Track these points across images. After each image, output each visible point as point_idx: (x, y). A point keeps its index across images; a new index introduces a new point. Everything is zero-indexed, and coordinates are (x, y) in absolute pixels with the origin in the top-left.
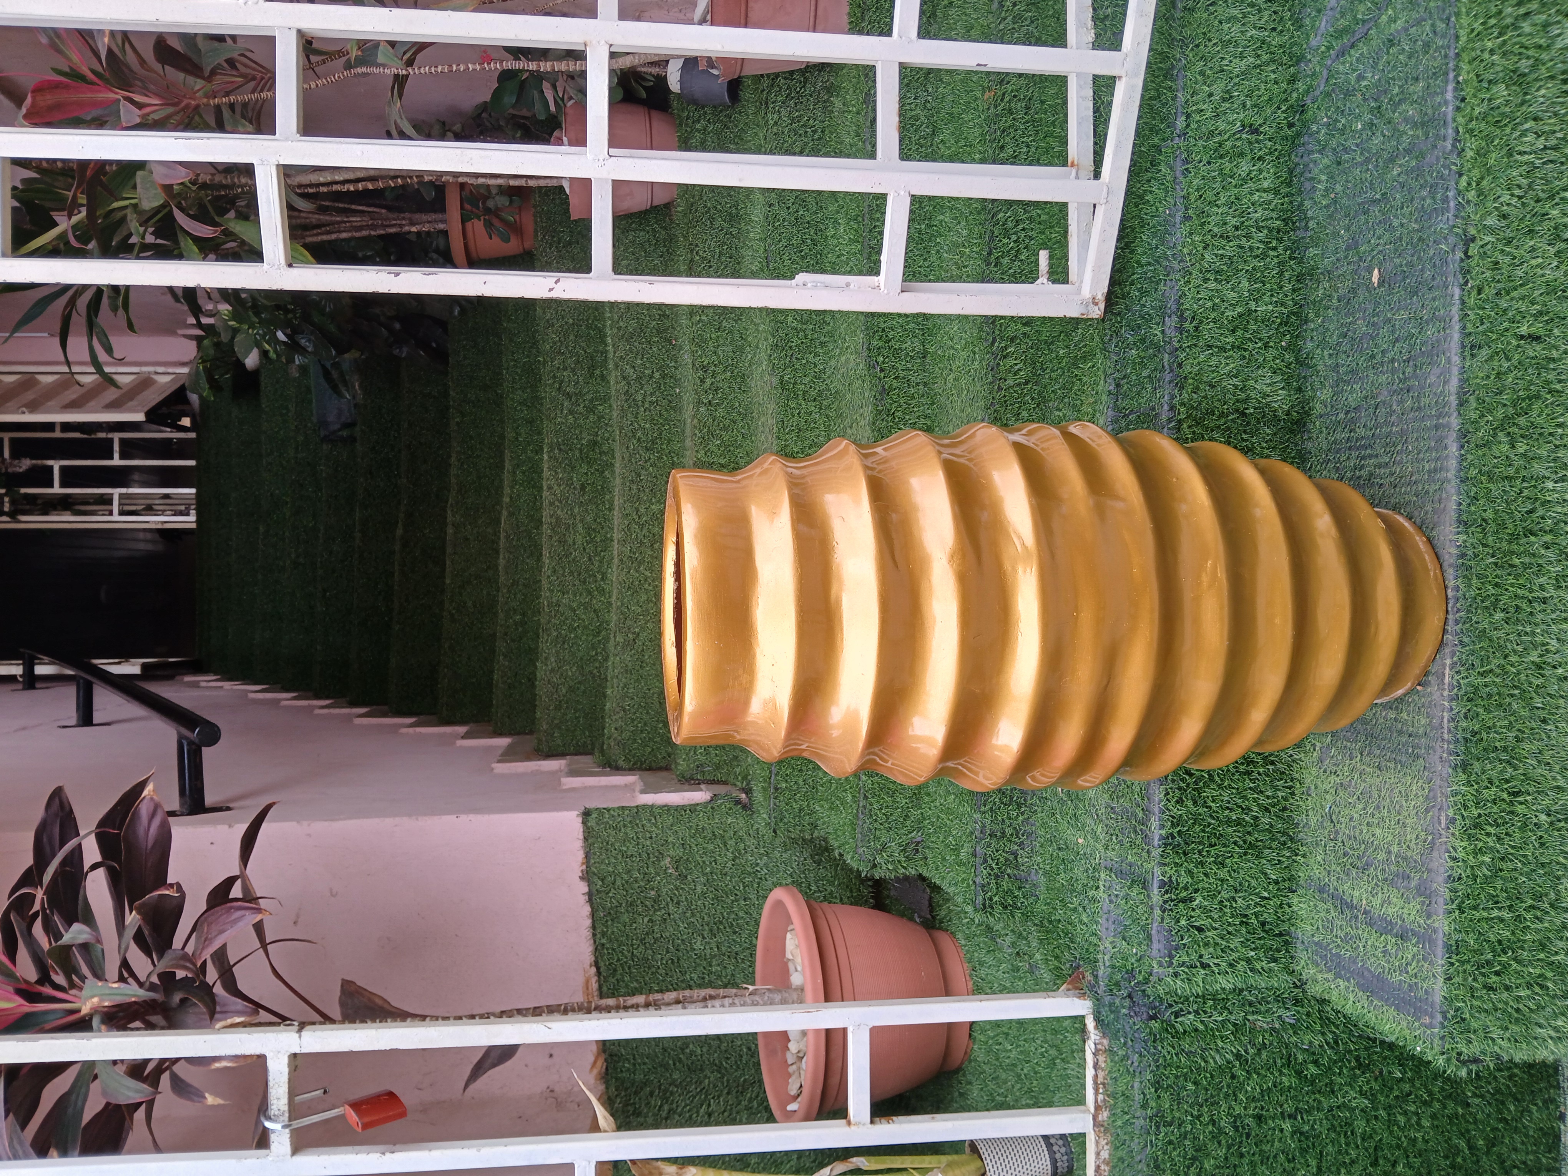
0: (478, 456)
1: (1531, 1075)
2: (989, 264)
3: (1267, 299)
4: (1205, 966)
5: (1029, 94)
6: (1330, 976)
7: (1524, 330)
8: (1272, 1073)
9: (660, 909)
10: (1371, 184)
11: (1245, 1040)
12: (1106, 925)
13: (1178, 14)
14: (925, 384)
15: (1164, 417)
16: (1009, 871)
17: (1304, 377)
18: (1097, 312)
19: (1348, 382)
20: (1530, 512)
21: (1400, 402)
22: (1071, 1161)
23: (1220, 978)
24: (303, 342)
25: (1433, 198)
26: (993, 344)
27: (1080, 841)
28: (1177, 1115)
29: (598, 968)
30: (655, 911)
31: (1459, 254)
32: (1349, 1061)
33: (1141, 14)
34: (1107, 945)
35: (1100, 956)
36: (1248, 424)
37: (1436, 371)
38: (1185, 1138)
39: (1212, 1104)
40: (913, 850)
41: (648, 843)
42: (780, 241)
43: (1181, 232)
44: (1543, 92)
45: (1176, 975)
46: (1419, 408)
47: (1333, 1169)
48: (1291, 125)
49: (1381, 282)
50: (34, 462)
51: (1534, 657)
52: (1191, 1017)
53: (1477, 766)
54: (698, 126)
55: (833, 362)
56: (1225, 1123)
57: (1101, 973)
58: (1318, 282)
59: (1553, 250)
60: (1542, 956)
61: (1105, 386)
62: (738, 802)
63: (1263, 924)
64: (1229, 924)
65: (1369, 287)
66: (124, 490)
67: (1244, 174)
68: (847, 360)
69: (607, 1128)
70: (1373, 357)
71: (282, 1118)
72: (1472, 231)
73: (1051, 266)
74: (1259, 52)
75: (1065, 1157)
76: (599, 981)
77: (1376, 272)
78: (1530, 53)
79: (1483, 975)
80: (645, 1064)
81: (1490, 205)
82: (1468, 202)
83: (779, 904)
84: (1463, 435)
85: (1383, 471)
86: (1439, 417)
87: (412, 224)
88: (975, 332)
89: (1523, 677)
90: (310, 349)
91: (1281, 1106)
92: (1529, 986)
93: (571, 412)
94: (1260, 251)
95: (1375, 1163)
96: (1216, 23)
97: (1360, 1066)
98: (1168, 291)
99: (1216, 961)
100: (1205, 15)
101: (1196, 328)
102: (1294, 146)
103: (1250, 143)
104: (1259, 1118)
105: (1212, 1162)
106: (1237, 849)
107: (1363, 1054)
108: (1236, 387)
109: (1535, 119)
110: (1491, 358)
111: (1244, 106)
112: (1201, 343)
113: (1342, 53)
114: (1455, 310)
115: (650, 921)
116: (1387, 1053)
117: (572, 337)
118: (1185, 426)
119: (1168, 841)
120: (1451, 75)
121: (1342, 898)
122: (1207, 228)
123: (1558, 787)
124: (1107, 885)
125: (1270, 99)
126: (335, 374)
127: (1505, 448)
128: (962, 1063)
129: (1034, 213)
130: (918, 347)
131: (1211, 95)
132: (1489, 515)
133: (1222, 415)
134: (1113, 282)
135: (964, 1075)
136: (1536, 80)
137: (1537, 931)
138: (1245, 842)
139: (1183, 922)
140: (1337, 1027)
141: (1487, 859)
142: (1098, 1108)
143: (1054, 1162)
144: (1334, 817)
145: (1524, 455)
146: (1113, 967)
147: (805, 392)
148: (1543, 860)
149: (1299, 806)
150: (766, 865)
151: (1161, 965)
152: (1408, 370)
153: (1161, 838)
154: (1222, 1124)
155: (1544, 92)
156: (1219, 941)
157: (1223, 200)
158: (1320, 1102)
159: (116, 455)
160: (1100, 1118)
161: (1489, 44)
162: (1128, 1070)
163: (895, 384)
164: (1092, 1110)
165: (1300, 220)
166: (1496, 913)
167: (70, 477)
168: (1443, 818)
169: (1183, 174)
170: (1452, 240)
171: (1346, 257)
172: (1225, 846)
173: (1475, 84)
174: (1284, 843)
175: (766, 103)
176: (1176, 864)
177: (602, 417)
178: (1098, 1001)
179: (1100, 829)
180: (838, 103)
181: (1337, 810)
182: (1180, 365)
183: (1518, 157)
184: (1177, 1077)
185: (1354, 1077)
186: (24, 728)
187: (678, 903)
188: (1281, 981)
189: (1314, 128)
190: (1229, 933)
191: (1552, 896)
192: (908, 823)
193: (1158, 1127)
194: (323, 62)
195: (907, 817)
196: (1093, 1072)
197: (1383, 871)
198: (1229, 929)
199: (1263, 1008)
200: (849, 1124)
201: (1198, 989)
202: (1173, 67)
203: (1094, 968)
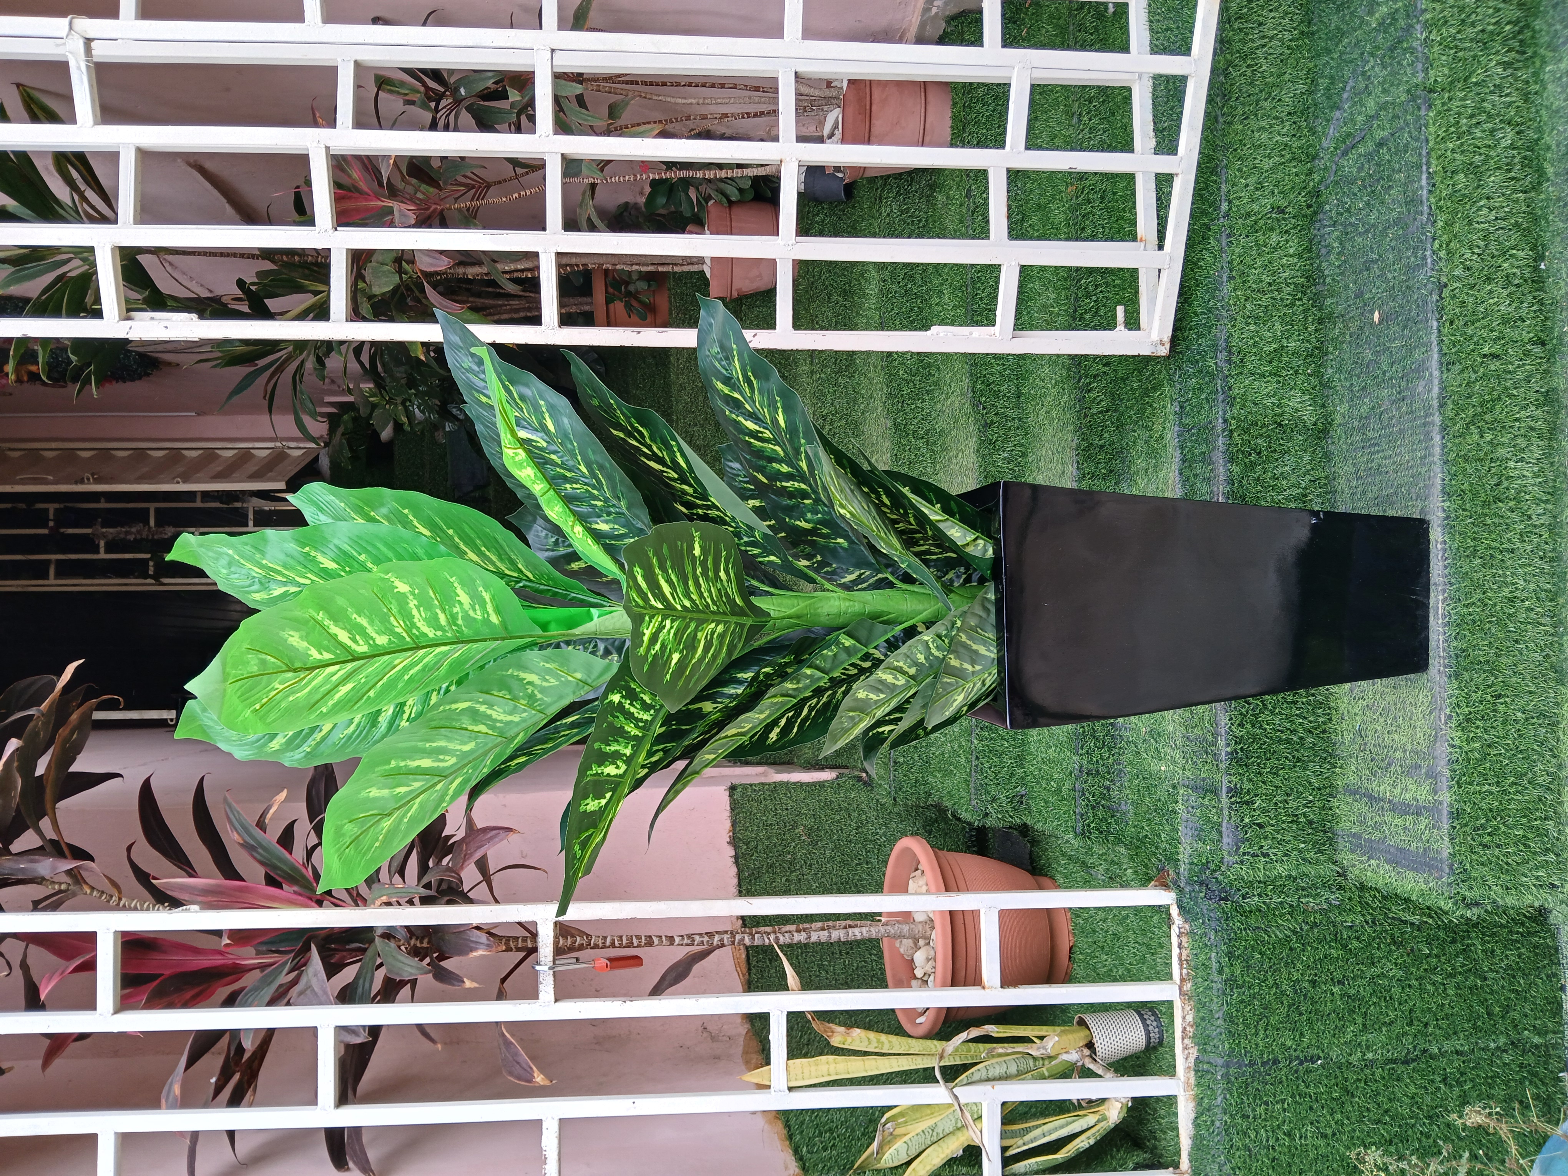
1: (1537, 955)
3: (1295, 337)
4: (1266, 855)
5: (1103, 187)
6: (1364, 858)
7: (1486, 350)
8: (1322, 946)
9: (795, 871)
10: (1371, 248)
11: (1300, 919)
12: (1185, 831)
13: (1220, 126)
14: (1020, 419)
15: (1219, 429)
16: (1103, 802)
17: (1327, 396)
18: (1164, 351)
19: (1359, 398)
20: (1497, 485)
21: (1399, 409)
22: (1161, 1033)
23: (1278, 865)
24: (455, 411)
25: (1416, 257)
26: (1079, 381)
27: (1162, 768)
28: (1247, 979)
30: (792, 872)
31: (1435, 297)
32: (1385, 938)
33: (1191, 127)
34: (1187, 846)
36: (1284, 432)
37: (1422, 383)
38: (1254, 998)
39: (1275, 971)
40: (1018, 801)
41: (785, 813)
42: (892, 309)
43: (1227, 289)
44: (1492, 178)
45: (1243, 862)
46: (1412, 411)
47: (1377, 1027)
48: (1309, 207)
49: (1381, 321)
50: (178, 529)
51: (1506, 592)
52: (1256, 899)
53: (1466, 675)
54: (817, 219)
55: (939, 406)
56: (1286, 986)
57: (1182, 869)
58: (1335, 323)
59: (1505, 293)
60: (1524, 820)
61: (1172, 408)
62: (860, 779)
63: (1311, 822)
64: (1283, 822)
65: (1372, 324)
67: (1274, 244)
68: (953, 403)
69: (794, 988)
72: (1444, 279)
73: (1126, 318)
74: (1283, 153)
75: (1157, 1030)
77: (1376, 314)
78: (1482, 151)
79: (1479, 835)
81: (1457, 261)
82: (1440, 259)
83: (905, 850)
84: (1444, 428)
86: (1426, 417)
88: (1064, 373)
89: (1498, 608)
90: (460, 416)
91: (1331, 973)
92: (1515, 844)
94: (1289, 301)
95: (1410, 1024)
96: (1249, 132)
97: (1395, 943)
98: (1220, 333)
99: (1274, 851)
100: (1241, 127)
101: (1242, 361)
102: (1312, 222)
103: (1278, 220)
104: (1313, 983)
105: (1277, 1018)
106: (1287, 763)
107: (1396, 932)
108: (1274, 404)
109: (1488, 198)
110: (1462, 371)
111: (1273, 193)
112: (1246, 371)
113: (1345, 153)
114: (1434, 338)
116: (1416, 933)
118: (1236, 434)
119: (1232, 756)
120: (1424, 168)
121: (1371, 796)
122: (1247, 285)
123: (1531, 692)
124: (1185, 798)
125: (1293, 188)
127: (1476, 437)
130: (1013, 389)
131: (1247, 186)
132: (1466, 486)
133: (1265, 426)
134: (1176, 329)
136: (1487, 170)
137: (1520, 802)
138: (1294, 757)
139: (1247, 820)
140: (1374, 909)
141: (1477, 745)
142: (1182, 980)
143: (1148, 1033)
144: (1363, 733)
145: (1491, 442)
146: (1191, 863)
147: (914, 432)
148: (1522, 748)
149: (1335, 728)
150: (885, 834)
151: (1230, 855)
152: (1403, 384)
153: (1227, 753)
154: (1284, 987)
155: (1494, 179)
156: (1276, 835)
157: (1259, 264)
158: (1362, 971)
159: (250, 523)
160: (1185, 988)
161: (1451, 145)
162: (1206, 945)
163: (995, 419)
164: (1178, 982)
165: (1319, 277)
166: (1486, 788)
168: (1442, 717)
169: (1228, 245)
170: (1430, 286)
171: (1355, 304)
172: (1279, 760)
173: (1442, 174)
174: (1325, 759)
175: (880, 199)
176: (1240, 774)
178: (1180, 890)
179: (1178, 756)
180: (941, 198)
181: (1365, 727)
182: (1230, 388)
183: (1476, 226)
184: (1246, 948)
185: (1390, 952)
187: (810, 865)
188: (1327, 870)
189: (1327, 207)
190: (1283, 829)
191: (1530, 775)
192: (1014, 780)
193: (1232, 990)
194: (527, 173)
195: (1012, 775)
196: (1178, 951)
197: (1401, 766)
198: (1284, 826)
199: (1314, 892)
200: (984, 988)
201: (1261, 875)
202: (1217, 166)
203: (1176, 867)
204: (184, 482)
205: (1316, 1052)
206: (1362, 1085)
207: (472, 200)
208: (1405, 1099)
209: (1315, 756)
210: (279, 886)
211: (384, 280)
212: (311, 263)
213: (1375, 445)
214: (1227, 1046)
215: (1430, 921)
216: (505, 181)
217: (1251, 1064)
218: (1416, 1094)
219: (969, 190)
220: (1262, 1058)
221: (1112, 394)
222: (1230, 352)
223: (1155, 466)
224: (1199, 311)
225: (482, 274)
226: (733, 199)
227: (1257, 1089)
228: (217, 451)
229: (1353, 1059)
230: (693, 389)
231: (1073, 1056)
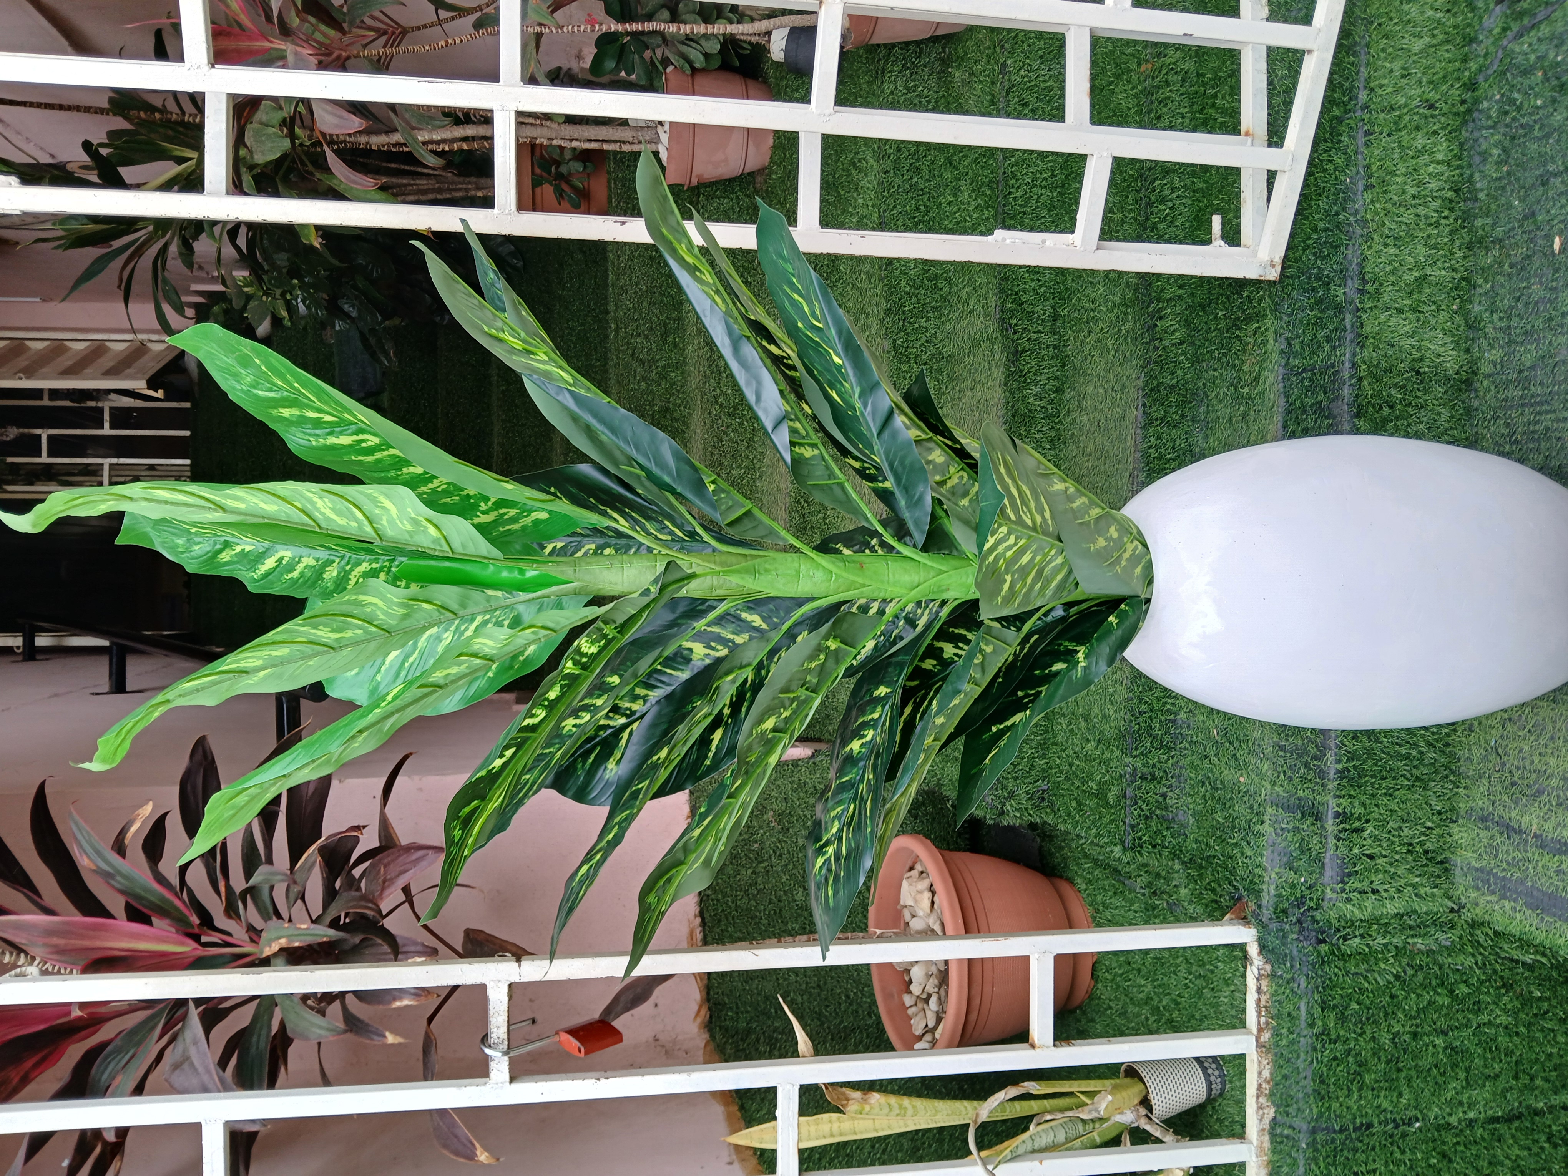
0: (523, 425)
2: (1145, 229)
3: (1439, 264)
4: (1375, 892)
5: (1185, 67)
6: (1493, 898)
8: (1428, 993)
9: (763, 861)
11: (1404, 961)
12: (1271, 857)
14: (1055, 347)
15: (1346, 374)
16: (1158, 812)
17: (1473, 339)
18: (1273, 274)
19: (1521, 343)
22: (1223, 1083)
23: (1386, 903)
24: (346, 307)
26: (1149, 305)
27: (1242, 779)
28: (1342, 1033)
29: (703, 919)
30: (759, 863)
32: (1495, 981)
34: (1273, 876)
35: (1264, 887)
36: (1422, 382)
38: (1349, 1054)
39: (1373, 1023)
40: (1039, 798)
42: (895, 207)
43: (1363, 199)
45: (1349, 900)
48: (1463, 102)
49: (1562, 249)
50: (22, 430)
52: (1357, 940)
54: (796, 95)
55: (948, 326)
56: (1385, 1040)
57: (1264, 902)
58: (1487, 249)
61: (1274, 347)
63: (1427, 852)
64: (1397, 853)
65: (1549, 254)
66: (114, 461)
67: (1420, 147)
69: (806, 1054)
70: (1551, 319)
71: (501, 1046)
73: (1224, 230)
74: (1435, 32)
75: (1219, 1080)
76: (704, 931)
77: (1557, 239)
80: (747, 1012)
83: (901, 850)
85: (1561, 425)
87: (479, 189)
88: (1130, 295)
90: (354, 314)
91: (1435, 1023)
93: (644, 378)
94: (1434, 220)
95: (1516, 1077)
97: (1504, 985)
98: (1351, 255)
99: (1386, 887)
101: (1377, 291)
102: (1465, 121)
103: (1426, 117)
104: (1415, 1035)
105: (1373, 1076)
106: (1406, 782)
107: (1507, 974)
108: (1412, 347)
111: (1421, 83)
112: (1380, 305)
113: (1520, 35)
115: (754, 873)
116: (1527, 974)
117: (645, 304)
118: (1365, 382)
119: (1342, 774)
121: (1508, 826)
122: (1388, 197)
124: (1273, 819)
125: (1444, 77)
126: (372, 341)
128: (1082, 1002)
129: (1188, 183)
130: (1049, 311)
131: (1391, 71)
133: (1400, 373)
135: (1084, 1013)
138: (1412, 775)
139: (1356, 851)
140: (1485, 949)
142: (1260, 1030)
143: (1209, 1084)
144: (1500, 751)
146: (1279, 895)
147: (917, 356)
149: (1460, 742)
151: (1333, 890)
153: (1337, 772)
154: (1382, 1040)
156: (1388, 868)
157: (1402, 170)
158: (1469, 1020)
159: (107, 425)
160: (1262, 1039)
162: (1294, 992)
163: (1029, 346)
164: (1255, 1031)
165: (1470, 191)
167: (58, 446)
169: (1366, 144)
171: (1521, 226)
172: (1394, 778)
174: (1447, 777)
175: (883, 72)
176: (1350, 796)
177: (674, 384)
178: (1262, 927)
179: (1266, 767)
180: (958, 74)
181: (1504, 743)
182: (1361, 325)
184: (1342, 997)
185: (1499, 996)
186: (56, 695)
187: (780, 855)
188: (1440, 906)
189: (1486, 104)
190: (1396, 861)
192: (1033, 772)
193: (1323, 1046)
194: (453, 18)
195: (1032, 767)
196: (1256, 996)
197: (1558, 796)
198: (1397, 857)
199: (1423, 931)
200: (1033, 1046)
201: (1367, 915)
202: (1355, 44)
203: (1258, 897)
204: (28, 378)
205: (1414, 1113)
206: (1462, 1148)
207: (384, 47)
208: (1507, 1162)
209: (1436, 772)
210: (147, 921)
211: (269, 145)
212: (176, 123)
213: (1541, 403)
214: (1315, 1111)
215: (1544, 960)
216: (425, 26)
217: (1341, 1131)
218: (1518, 1156)
219: (1004, 65)
220: (1354, 1123)
221: (1187, 323)
222: (1364, 282)
223: (1244, 416)
224: (1321, 225)
225: (389, 144)
226: (697, 65)
227: (1347, 1158)
228: (65, 343)
229: (1453, 1120)
230: (636, 293)
231: (1128, 1117)
